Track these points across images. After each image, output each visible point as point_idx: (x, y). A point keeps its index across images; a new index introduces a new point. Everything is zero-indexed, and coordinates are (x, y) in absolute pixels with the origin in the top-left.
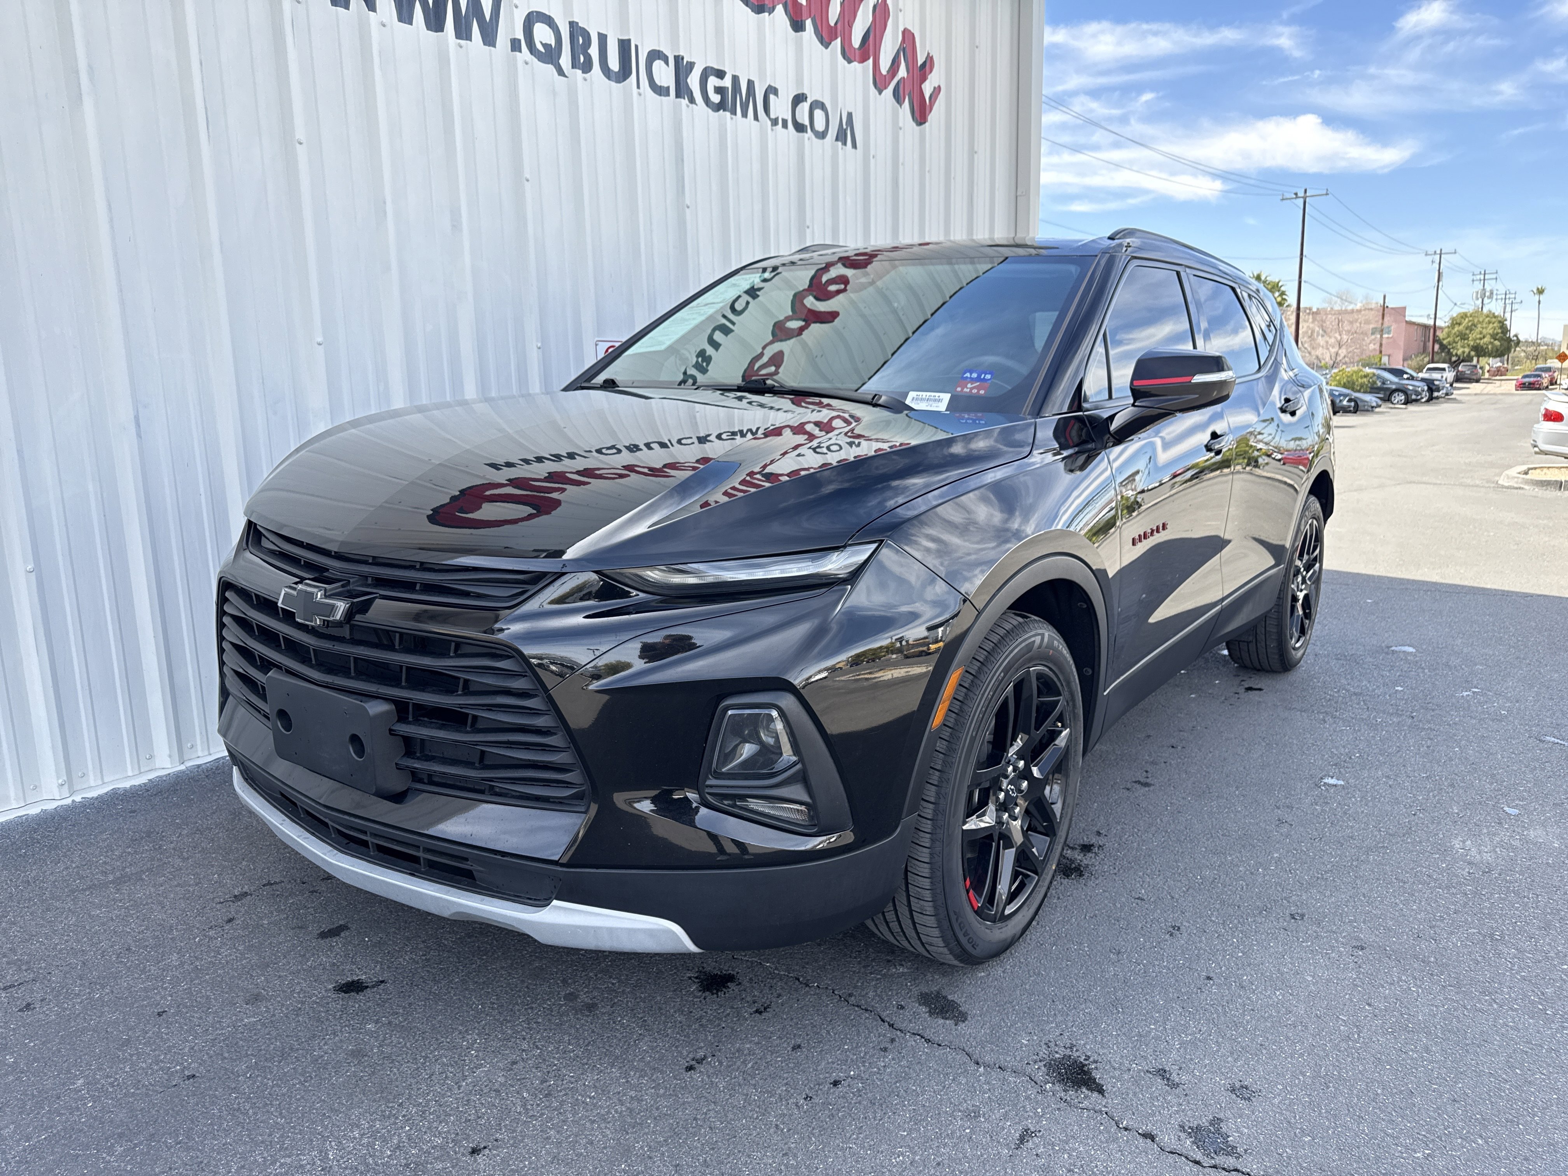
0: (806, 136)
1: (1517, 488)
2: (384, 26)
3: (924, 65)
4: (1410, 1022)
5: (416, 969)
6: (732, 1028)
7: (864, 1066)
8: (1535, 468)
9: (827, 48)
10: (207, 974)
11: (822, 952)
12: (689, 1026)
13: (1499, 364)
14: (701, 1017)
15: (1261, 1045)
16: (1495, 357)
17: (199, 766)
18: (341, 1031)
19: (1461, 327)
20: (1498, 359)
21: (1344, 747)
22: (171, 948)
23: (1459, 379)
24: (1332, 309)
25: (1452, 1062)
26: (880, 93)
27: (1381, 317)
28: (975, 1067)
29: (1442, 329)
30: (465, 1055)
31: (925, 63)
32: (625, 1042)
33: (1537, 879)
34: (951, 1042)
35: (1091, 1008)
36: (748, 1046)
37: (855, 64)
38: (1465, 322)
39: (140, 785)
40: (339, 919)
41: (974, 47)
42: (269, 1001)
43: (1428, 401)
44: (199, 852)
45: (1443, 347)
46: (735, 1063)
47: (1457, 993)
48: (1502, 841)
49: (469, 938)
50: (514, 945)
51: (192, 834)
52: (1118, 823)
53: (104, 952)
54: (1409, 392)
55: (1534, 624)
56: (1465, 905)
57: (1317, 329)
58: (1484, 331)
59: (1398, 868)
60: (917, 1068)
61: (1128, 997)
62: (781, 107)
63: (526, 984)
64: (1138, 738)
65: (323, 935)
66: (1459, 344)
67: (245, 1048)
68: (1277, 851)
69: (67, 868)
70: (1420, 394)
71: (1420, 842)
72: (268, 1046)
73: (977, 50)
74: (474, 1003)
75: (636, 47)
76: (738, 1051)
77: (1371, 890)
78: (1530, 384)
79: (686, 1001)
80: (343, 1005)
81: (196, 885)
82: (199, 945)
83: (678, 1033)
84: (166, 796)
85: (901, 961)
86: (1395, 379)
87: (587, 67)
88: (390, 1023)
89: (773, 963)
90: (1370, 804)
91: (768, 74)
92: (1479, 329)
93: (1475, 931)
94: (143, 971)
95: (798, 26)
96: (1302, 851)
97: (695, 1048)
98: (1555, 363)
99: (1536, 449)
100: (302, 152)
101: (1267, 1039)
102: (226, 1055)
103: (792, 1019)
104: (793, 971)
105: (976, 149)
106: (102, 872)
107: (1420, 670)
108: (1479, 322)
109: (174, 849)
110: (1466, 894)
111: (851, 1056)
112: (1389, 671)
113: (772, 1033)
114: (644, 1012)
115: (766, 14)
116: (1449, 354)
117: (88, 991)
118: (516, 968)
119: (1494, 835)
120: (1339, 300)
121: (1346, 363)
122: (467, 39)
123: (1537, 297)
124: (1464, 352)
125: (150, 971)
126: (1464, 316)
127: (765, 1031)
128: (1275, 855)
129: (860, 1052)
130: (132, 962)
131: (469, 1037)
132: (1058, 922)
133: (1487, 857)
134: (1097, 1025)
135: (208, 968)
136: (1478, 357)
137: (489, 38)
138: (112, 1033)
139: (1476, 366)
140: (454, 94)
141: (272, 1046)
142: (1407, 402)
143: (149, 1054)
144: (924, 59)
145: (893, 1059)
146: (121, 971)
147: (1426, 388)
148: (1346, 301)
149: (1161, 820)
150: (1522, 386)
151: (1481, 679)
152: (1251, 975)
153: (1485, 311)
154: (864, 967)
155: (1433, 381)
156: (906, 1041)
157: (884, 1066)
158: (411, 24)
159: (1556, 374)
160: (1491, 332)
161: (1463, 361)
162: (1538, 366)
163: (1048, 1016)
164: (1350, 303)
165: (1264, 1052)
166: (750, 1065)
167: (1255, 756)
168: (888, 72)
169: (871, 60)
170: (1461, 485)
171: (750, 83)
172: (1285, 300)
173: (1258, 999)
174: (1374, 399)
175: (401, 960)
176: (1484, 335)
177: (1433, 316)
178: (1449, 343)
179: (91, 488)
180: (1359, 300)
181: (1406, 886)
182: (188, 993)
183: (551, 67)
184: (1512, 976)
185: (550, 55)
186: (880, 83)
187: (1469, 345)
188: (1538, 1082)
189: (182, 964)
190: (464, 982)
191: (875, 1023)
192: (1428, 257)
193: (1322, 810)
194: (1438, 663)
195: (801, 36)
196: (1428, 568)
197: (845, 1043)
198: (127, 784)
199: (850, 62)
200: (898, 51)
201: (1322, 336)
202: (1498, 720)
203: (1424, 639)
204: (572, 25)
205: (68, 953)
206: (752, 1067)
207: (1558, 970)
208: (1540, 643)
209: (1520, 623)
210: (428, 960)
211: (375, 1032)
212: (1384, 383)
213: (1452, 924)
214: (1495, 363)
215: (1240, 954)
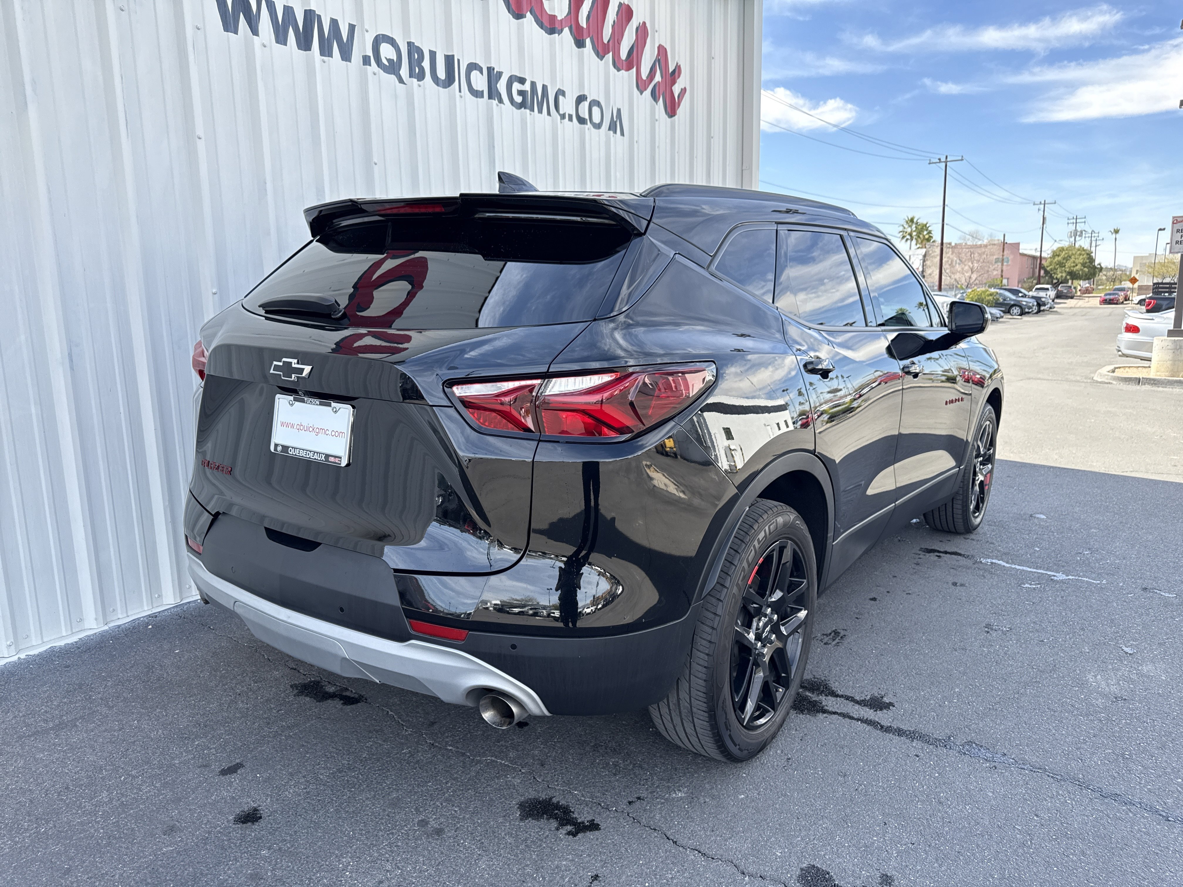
0: (586, 127)
1: (1107, 383)
2: (265, 46)
3: (674, 72)
4: (1068, 830)
5: (299, 801)
6: (551, 848)
7: (656, 878)
8: (1120, 368)
9: (601, 60)
10: (132, 809)
11: (617, 780)
12: (517, 847)
13: (1088, 285)
14: (526, 840)
15: (959, 852)
16: (1085, 280)
17: (119, 626)
18: (241, 857)
19: (1060, 258)
20: (1087, 281)
21: (1000, 598)
22: (102, 786)
23: (1059, 296)
24: (966, 244)
25: (1103, 863)
26: (641, 93)
27: (1002, 250)
28: (741, 877)
29: (1046, 259)
30: (342, 877)
31: (674, 71)
32: (468, 861)
33: (1152, 707)
34: (722, 856)
35: (827, 824)
36: (564, 863)
37: (623, 72)
38: (1063, 254)
39: (72, 644)
40: (236, 758)
41: (710, 58)
42: (182, 831)
43: (1037, 313)
44: (122, 701)
45: (1046, 272)
46: (555, 877)
47: (1102, 804)
48: (1123, 675)
49: (340, 773)
50: (375, 779)
51: (115, 685)
52: (837, 665)
53: (47, 790)
54: (1023, 307)
55: (1130, 495)
56: (1101, 730)
57: (955, 259)
58: (1077, 261)
59: (1049, 699)
60: (697, 879)
61: (854, 813)
62: (567, 105)
63: (387, 812)
64: (846, 593)
65: (224, 772)
66: (1059, 270)
67: (165, 874)
68: (958, 686)
69: (15, 717)
70: (1032, 308)
71: (1063, 677)
72: (183, 871)
73: (713, 61)
74: (346, 830)
75: (459, 60)
76: (556, 868)
77: (1030, 718)
78: (1110, 300)
79: (514, 825)
80: (242, 834)
81: (120, 730)
82: (124, 783)
83: (509, 853)
84: (93, 652)
85: (679, 786)
86: (1014, 297)
87: (421, 77)
88: (280, 849)
89: (580, 791)
90: (1024, 646)
91: (558, 79)
92: (1073, 259)
93: (1110, 751)
94: (80, 807)
95: (580, 44)
96: (976, 685)
97: (523, 865)
98: (1128, 284)
99: (1120, 353)
100: (201, 146)
101: (963, 846)
102: (149, 881)
103: (597, 839)
104: (596, 797)
105: (712, 135)
106: (44, 720)
107: (1050, 533)
108: (1073, 254)
109: (101, 699)
110: (1101, 721)
111: (646, 870)
112: (1028, 534)
113: (582, 851)
114: (481, 835)
115: (557, 35)
116: (1051, 277)
117: (35, 826)
118: (378, 799)
119: (1117, 670)
120: (971, 237)
121: (976, 285)
122: (329, 56)
123: (1114, 235)
124: (1062, 276)
125: (85, 807)
126: (1062, 249)
127: (577, 849)
128: (957, 690)
129: (652, 866)
130: (70, 799)
131: (344, 860)
132: (797, 750)
133: (1113, 688)
134: (833, 838)
135: (132, 804)
136: (1072, 279)
137: (346, 56)
138: (56, 863)
139: (1070, 287)
140: (319, 98)
141: (186, 872)
142: (1022, 314)
143: (87, 882)
144: (674, 68)
145: (678, 872)
146: (61, 808)
147: (1035, 304)
148: (976, 238)
149: (869, 662)
150: (1105, 302)
151: (1096, 540)
152: (946, 792)
153: (1077, 246)
154: (651, 793)
155: (1040, 298)
156: (688, 856)
157: (672, 878)
158: (286, 45)
159: (1128, 293)
160: (1081, 261)
161: (1061, 283)
162: (1116, 287)
163: (794, 831)
164: (980, 240)
165: (961, 858)
166: (567, 879)
167: (935, 606)
168: (647, 77)
169: (634, 69)
170: (1067, 380)
171: (545, 87)
172: (932, 237)
173: (953, 813)
174: (998, 311)
175: (287, 793)
176: (1077, 264)
177: (1039, 250)
178: (1051, 270)
179: (33, 411)
180: (985, 238)
181: (1056, 714)
182: (117, 826)
183: (393, 76)
184: (1141, 789)
185: (393, 68)
186: (641, 86)
187: (1065, 271)
188: (1168, 879)
189: (111, 800)
190: (337, 811)
191: (662, 841)
192: (1036, 206)
193: (989, 652)
194: (1063, 527)
195: (583, 52)
196: (1049, 449)
197: (640, 859)
198: (62, 643)
199: (619, 70)
200: (655, 62)
201: (959, 264)
202: (1111, 574)
203: (1051, 508)
204: (409, 44)
205: (18, 792)
206: (569, 881)
207: (1174, 783)
208: (1136, 510)
209: (1120, 494)
210: (308, 793)
211: (269, 858)
212: (1004, 300)
213: (1093, 746)
214: (1085, 284)
215: (937, 775)
